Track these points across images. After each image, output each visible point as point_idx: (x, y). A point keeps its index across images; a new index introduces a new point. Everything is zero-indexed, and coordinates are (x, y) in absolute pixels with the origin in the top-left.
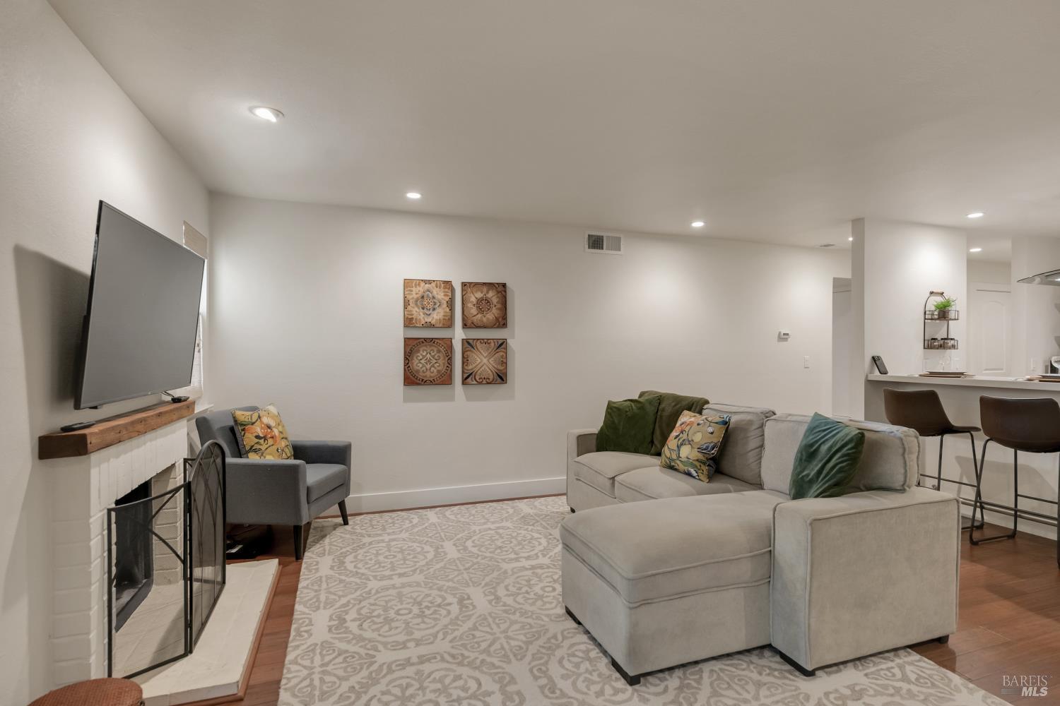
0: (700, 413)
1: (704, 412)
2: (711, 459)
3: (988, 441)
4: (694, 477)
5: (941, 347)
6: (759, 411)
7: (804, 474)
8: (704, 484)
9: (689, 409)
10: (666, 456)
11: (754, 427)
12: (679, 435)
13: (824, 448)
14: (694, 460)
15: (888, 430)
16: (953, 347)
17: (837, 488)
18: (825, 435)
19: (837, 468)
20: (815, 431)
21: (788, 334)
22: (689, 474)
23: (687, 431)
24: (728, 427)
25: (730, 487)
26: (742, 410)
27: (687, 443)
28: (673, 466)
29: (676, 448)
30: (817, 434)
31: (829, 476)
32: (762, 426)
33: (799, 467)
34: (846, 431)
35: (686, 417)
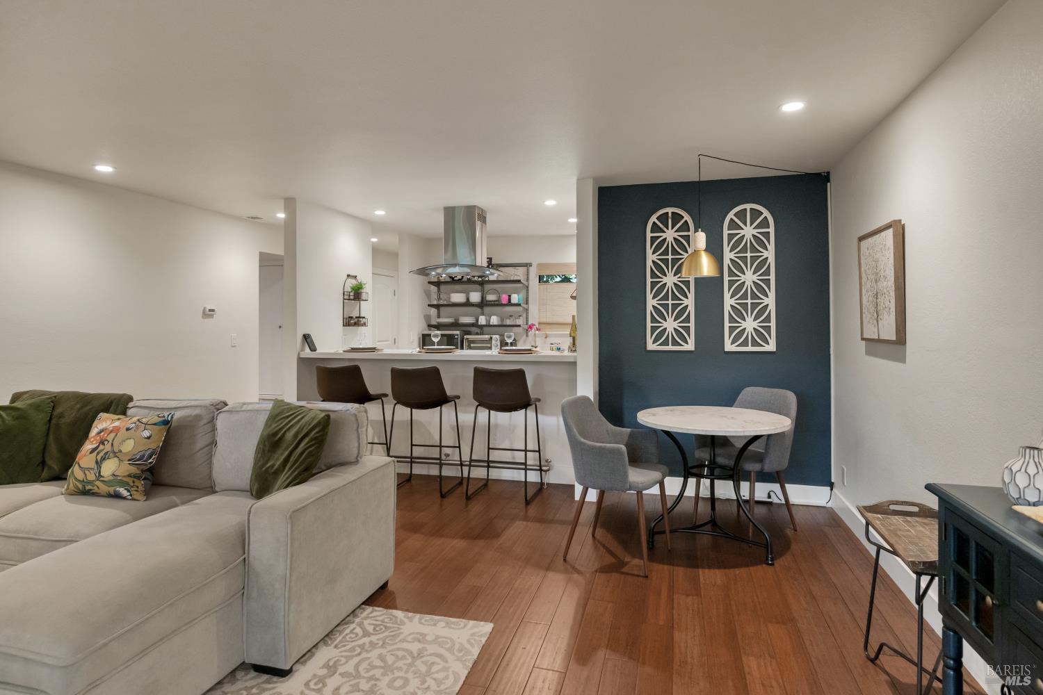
0: (124, 413)
1: (130, 412)
2: (146, 470)
3: (396, 404)
4: (125, 498)
5: (357, 324)
6: (207, 403)
7: (268, 465)
8: (142, 504)
9: (107, 410)
10: (76, 479)
11: (202, 423)
12: (98, 446)
13: (290, 435)
14: (124, 476)
15: (344, 409)
16: (364, 324)
17: (305, 473)
18: (290, 421)
19: (306, 453)
20: (277, 419)
21: (213, 310)
22: (117, 496)
23: (110, 440)
24: (169, 428)
25: (175, 499)
26: (184, 404)
27: (112, 455)
28: (90, 490)
29: (93, 465)
30: (280, 422)
31: (299, 463)
32: (212, 421)
33: (262, 459)
34: (311, 415)
35: (105, 422)
